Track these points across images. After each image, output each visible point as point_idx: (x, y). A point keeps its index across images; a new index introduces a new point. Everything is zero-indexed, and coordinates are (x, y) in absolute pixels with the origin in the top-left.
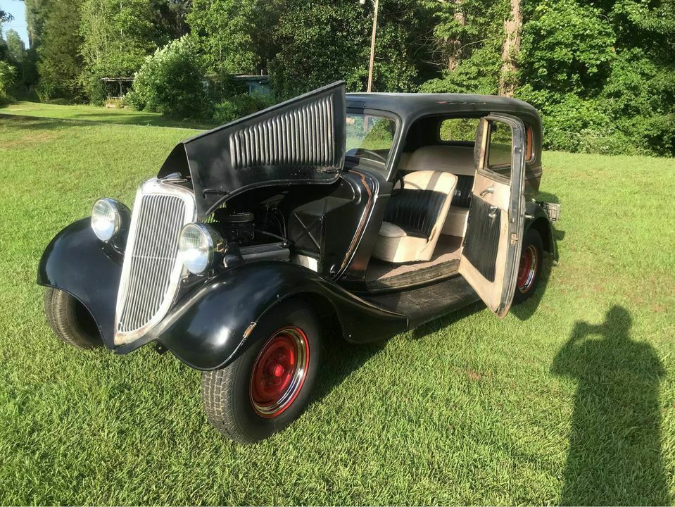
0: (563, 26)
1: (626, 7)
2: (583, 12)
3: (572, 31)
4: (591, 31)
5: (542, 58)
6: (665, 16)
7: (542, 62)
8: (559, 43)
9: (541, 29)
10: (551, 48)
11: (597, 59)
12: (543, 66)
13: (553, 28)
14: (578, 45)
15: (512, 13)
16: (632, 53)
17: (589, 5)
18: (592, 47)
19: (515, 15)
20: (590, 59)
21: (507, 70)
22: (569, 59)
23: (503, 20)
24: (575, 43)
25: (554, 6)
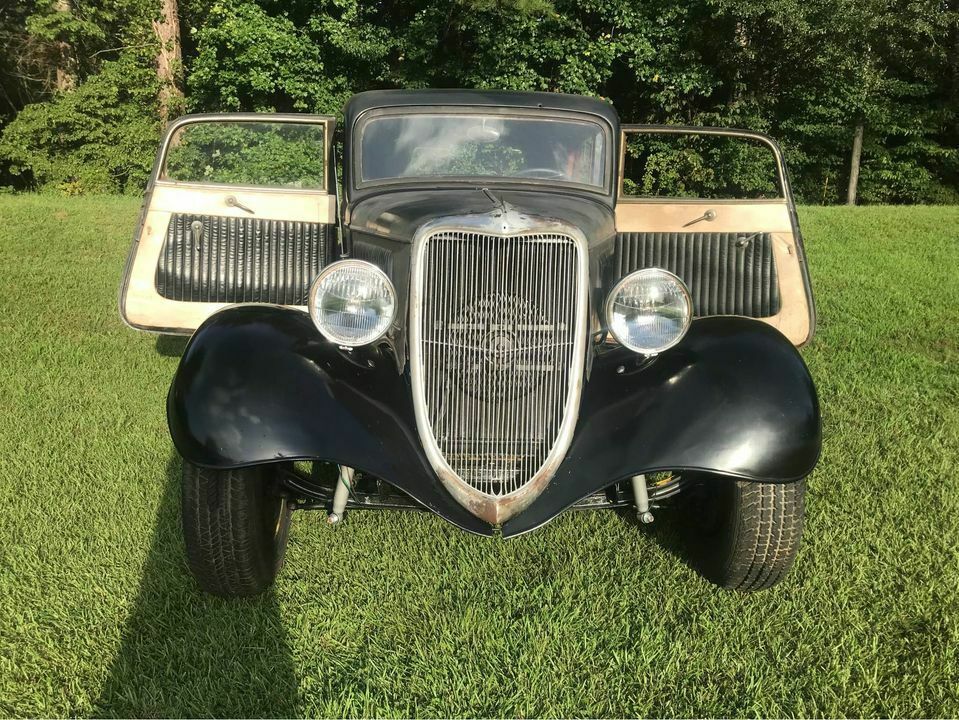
0: (256, 40)
1: (325, 24)
2: (275, 24)
3: (269, 48)
4: (294, 51)
5: (231, 82)
6: (370, 39)
7: (231, 88)
8: (254, 64)
9: (226, 40)
10: (243, 69)
11: (303, 90)
12: (233, 94)
13: (245, 42)
14: (278, 69)
15: (163, 12)
16: (336, 82)
17: (283, 15)
18: (297, 73)
19: (168, 15)
20: (296, 89)
21: (169, 95)
22: (270, 88)
23: (150, 21)
24: (274, 66)
25: (236, 10)
